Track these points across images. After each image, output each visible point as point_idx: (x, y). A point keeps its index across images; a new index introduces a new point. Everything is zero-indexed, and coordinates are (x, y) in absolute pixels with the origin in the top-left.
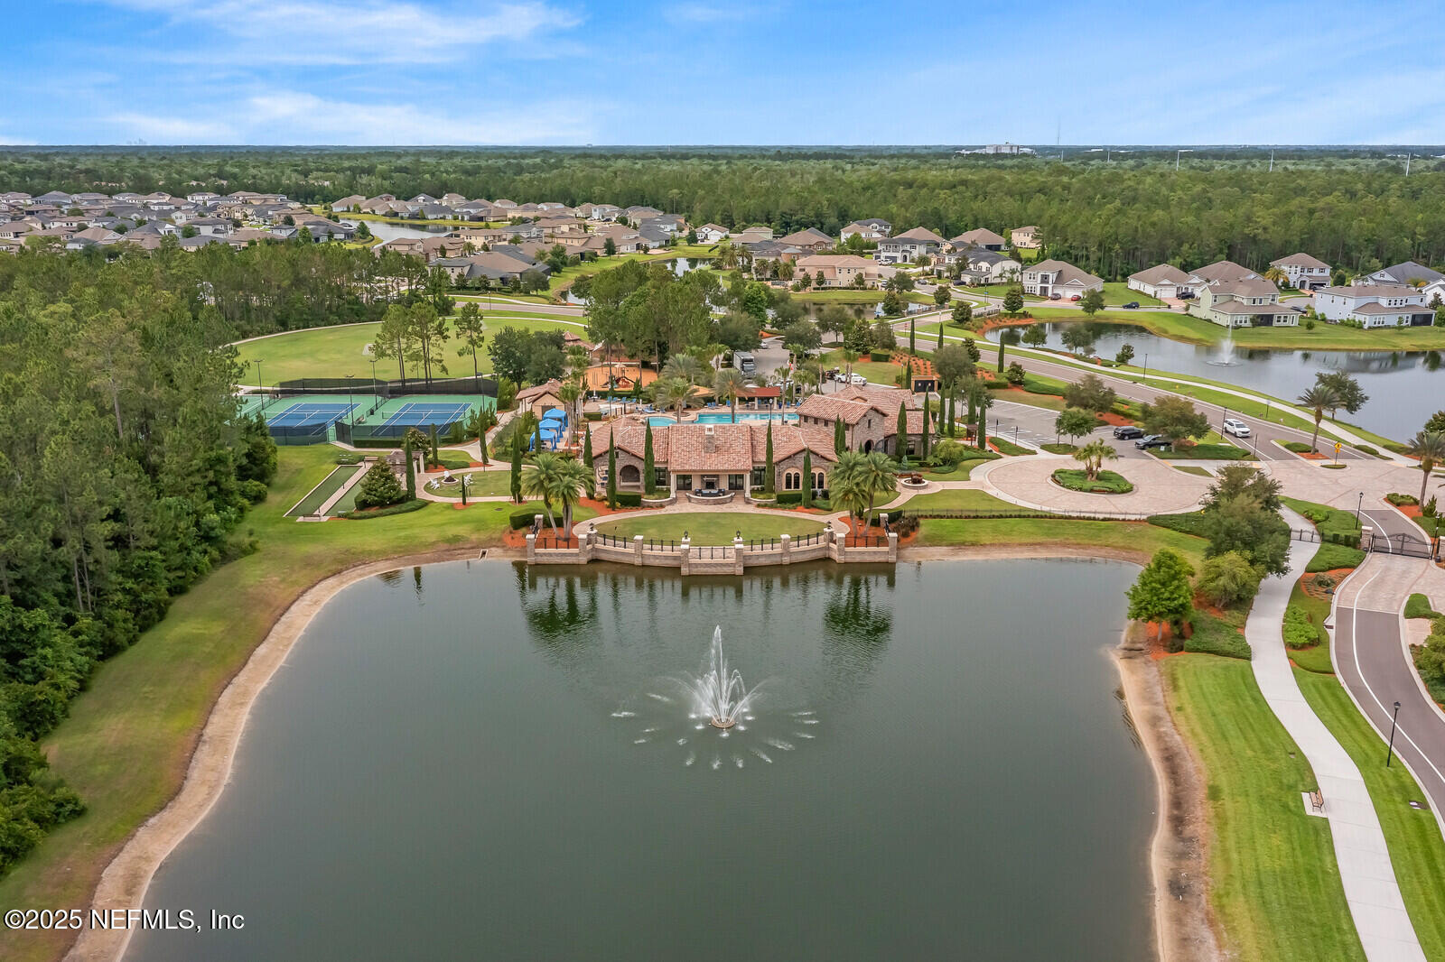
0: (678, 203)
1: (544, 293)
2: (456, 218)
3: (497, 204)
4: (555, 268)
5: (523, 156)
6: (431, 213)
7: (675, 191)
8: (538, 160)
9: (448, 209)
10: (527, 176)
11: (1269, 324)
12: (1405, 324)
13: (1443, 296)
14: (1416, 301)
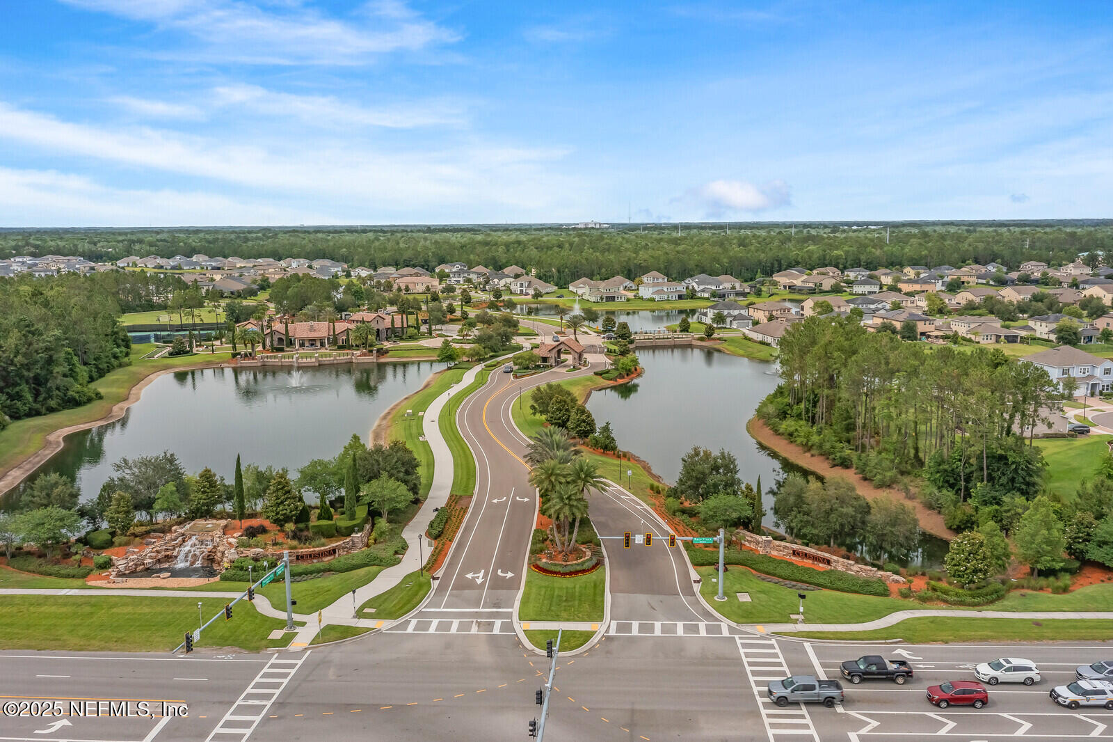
0: (347, 257)
1: (255, 298)
2: (202, 268)
3: (230, 259)
4: (262, 288)
5: (250, 232)
6: (187, 265)
7: (344, 250)
8: (260, 235)
9: (197, 263)
10: (250, 244)
11: (614, 301)
12: (674, 298)
13: (696, 286)
14: (681, 288)
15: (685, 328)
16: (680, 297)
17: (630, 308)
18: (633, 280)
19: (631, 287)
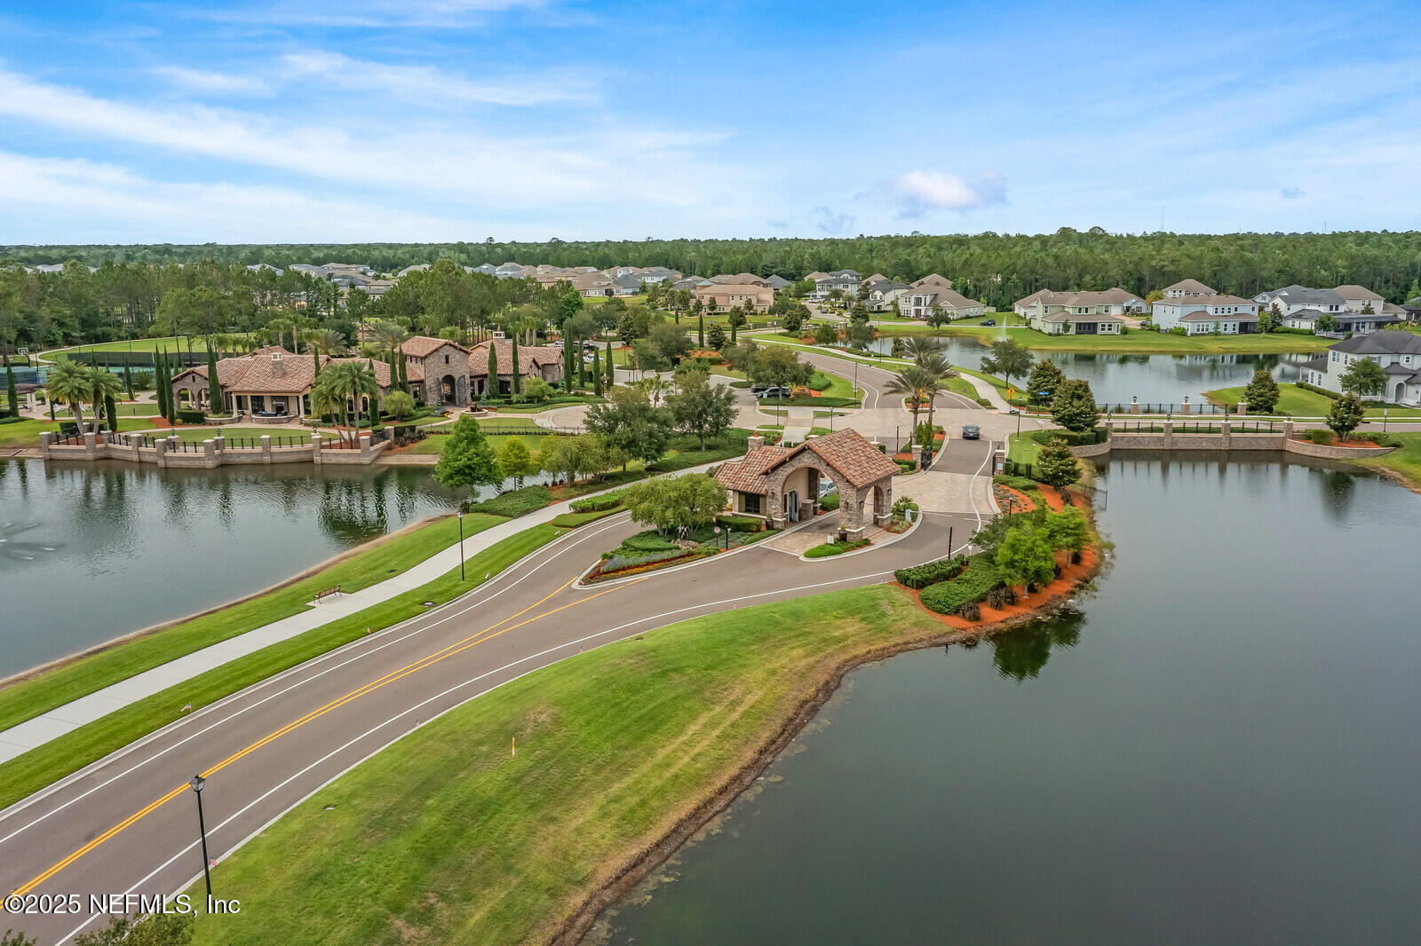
11: (1095, 332)
12: (1230, 330)
13: (1282, 306)
14: (1248, 309)
15: (1263, 401)
16: (1245, 328)
17: (1129, 347)
18: (1142, 296)
19: (1139, 309)
